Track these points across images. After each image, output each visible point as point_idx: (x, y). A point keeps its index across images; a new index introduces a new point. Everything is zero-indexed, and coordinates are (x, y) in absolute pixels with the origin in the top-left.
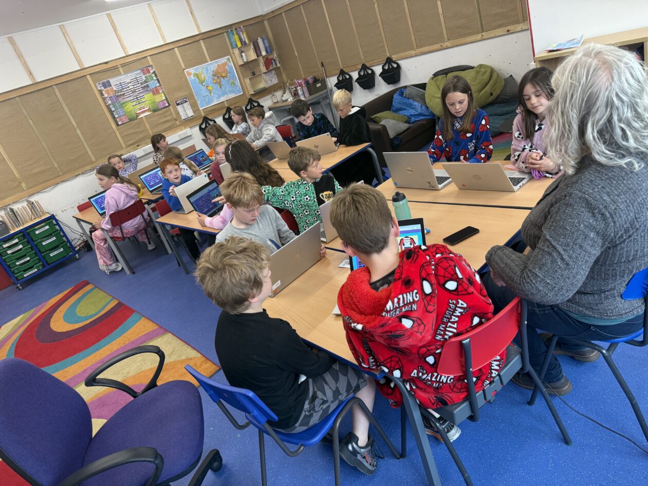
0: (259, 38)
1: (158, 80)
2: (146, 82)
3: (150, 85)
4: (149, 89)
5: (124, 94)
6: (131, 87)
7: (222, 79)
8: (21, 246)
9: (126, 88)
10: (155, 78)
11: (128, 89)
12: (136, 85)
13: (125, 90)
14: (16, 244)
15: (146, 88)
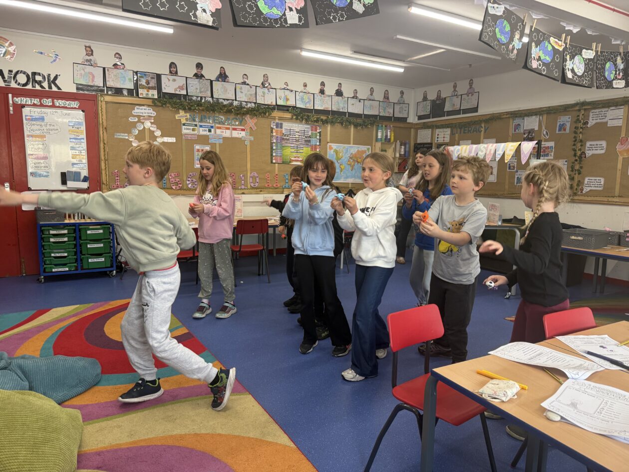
0: (398, 141)
1: (320, 140)
2: (310, 137)
3: (311, 141)
4: (310, 144)
5: (288, 139)
6: (297, 136)
7: (356, 163)
8: (66, 239)
9: (293, 135)
10: (318, 137)
11: (294, 136)
12: (302, 136)
13: (291, 136)
14: (63, 235)
15: (308, 142)
